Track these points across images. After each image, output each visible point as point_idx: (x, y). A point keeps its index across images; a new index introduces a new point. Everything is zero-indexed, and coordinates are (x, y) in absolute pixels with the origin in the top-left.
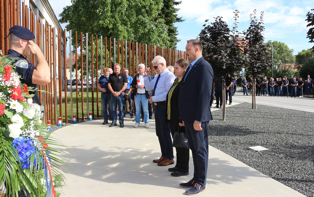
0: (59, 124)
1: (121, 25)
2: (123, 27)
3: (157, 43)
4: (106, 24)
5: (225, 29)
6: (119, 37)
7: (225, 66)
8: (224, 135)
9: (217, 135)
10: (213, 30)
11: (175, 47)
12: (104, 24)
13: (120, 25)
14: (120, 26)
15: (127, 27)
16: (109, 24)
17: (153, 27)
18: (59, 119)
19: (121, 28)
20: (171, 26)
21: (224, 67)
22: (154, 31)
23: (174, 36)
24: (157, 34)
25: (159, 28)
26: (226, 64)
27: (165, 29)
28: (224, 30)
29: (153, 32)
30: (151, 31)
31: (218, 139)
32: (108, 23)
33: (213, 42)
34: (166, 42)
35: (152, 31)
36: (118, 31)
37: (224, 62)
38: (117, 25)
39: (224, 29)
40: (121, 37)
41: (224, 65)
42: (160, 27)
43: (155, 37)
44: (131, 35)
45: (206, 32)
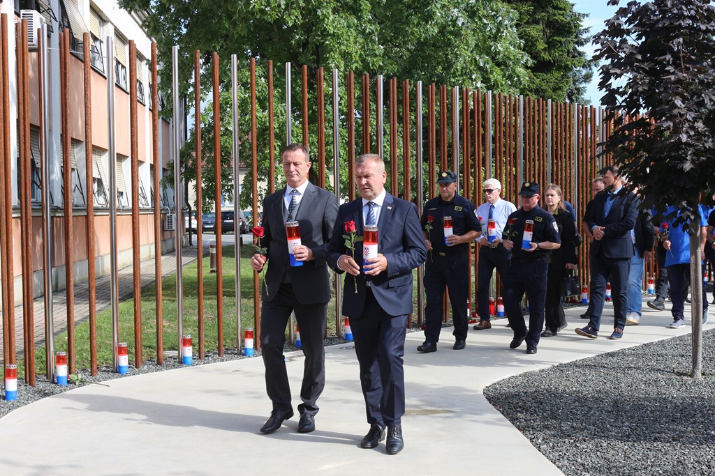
0: (58, 378)
1: (335, 11)
2: (343, 21)
3: (473, 77)
4: (273, 9)
5: (697, 11)
6: (328, 59)
7: (693, 161)
8: (656, 439)
9: (628, 437)
10: (650, 19)
11: (578, 90)
12: (268, 9)
13: (330, 11)
14: (331, 18)
15: (359, 18)
16: (285, 10)
17: (457, 18)
18: (60, 360)
19: (333, 22)
20: (561, 9)
21: (688, 166)
22: (463, 32)
23: (575, 49)
24: (472, 43)
25: (480, 19)
26: (694, 154)
27: (506, 22)
28: (691, 17)
29: (457, 34)
30: (449, 33)
31: (620, 457)
32: (283, 7)
33: (646, 66)
34: (514, 71)
35: (451, 33)
36: (325, 33)
37: (687, 144)
38: (319, 13)
39: (693, 12)
40: (334, 59)
41: (689, 158)
42: (484, 16)
43: (464, 54)
44: (376, 47)
45: (625, 27)
